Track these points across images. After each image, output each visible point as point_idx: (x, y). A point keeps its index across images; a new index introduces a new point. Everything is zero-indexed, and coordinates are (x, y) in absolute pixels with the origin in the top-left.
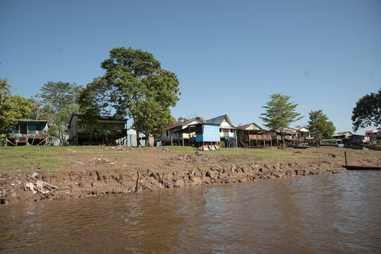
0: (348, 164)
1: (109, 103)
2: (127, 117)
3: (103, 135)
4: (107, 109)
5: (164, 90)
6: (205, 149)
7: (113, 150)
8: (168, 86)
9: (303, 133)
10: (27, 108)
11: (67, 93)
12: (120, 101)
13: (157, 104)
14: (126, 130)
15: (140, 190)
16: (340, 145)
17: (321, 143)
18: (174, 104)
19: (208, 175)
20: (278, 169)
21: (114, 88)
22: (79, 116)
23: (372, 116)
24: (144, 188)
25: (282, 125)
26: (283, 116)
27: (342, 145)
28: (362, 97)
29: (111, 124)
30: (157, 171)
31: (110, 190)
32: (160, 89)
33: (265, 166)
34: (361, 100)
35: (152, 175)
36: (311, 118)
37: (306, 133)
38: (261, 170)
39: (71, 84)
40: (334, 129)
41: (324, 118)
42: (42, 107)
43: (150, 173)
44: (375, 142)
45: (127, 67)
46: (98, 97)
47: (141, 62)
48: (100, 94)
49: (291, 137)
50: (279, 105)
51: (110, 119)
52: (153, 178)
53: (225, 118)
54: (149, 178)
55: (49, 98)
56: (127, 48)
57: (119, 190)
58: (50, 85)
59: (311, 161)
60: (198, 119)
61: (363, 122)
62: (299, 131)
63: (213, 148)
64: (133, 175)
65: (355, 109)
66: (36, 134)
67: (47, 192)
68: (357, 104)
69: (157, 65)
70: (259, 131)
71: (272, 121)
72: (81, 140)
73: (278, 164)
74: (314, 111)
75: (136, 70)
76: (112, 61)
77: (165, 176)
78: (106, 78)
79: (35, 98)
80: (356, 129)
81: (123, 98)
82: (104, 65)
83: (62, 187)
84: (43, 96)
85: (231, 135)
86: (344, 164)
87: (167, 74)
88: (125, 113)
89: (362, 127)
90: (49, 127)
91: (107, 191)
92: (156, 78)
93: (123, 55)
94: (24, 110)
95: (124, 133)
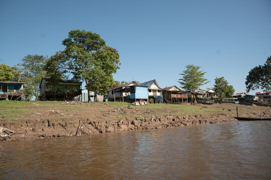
0: (239, 116)
1: (69, 70)
2: (81, 81)
3: (64, 93)
4: (66, 74)
5: (108, 61)
6: (136, 104)
7: (67, 104)
8: (111, 58)
9: (210, 93)
10: (10, 73)
11: (41, 63)
12: (77, 69)
13: (102, 71)
14: (81, 90)
15: (80, 134)
16: (236, 102)
17: (223, 101)
18: (115, 71)
19: (133, 123)
20: (187, 119)
21: (71, 59)
22: (47, 80)
23: (259, 82)
24: (83, 133)
25: (194, 87)
26: (195, 81)
27: (238, 102)
28: (253, 68)
29: (70, 85)
30: (95, 120)
31: (56, 134)
32: (105, 60)
33: (177, 117)
34: (252, 70)
35: (90, 123)
36: (216, 83)
37: (213, 93)
38: (173, 120)
39: (44, 57)
40: (234, 91)
41: (226, 83)
42: (22, 73)
43: (89, 122)
44: (262, 100)
45: (81, 44)
46: (60, 66)
47: (91, 40)
48: (61, 64)
49: (202, 96)
50: (192, 73)
51: (69, 81)
52: (90, 125)
53: (154, 82)
54: (88, 125)
55: (28, 66)
56: (81, 30)
57: (63, 134)
58: (29, 57)
59: (212, 113)
60: (134, 82)
61: (253, 86)
62: (208, 92)
63: (143, 104)
64: (76, 123)
65: (248, 77)
66: (14, 92)
67: (6, 135)
68: (249, 73)
69: (103, 43)
70: (178, 92)
71: (187, 84)
72: (47, 96)
73: (187, 116)
74: (218, 78)
75: (88, 47)
76: (71, 40)
77: (100, 124)
78: (66, 52)
79: (18, 66)
80: (248, 91)
81: (78, 67)
82: (64, 43)
83: (19, 132)
84: (24, 65)
85: (158, 94)
86: (236, 116)
87: (110, 49)
88: (80, 77)
89: (253, 89)
90: (24, 87)
91: (53, 134)
92: (102, 53)
93: (78, 35)
94: (8, 75)
95: (79, 92)
